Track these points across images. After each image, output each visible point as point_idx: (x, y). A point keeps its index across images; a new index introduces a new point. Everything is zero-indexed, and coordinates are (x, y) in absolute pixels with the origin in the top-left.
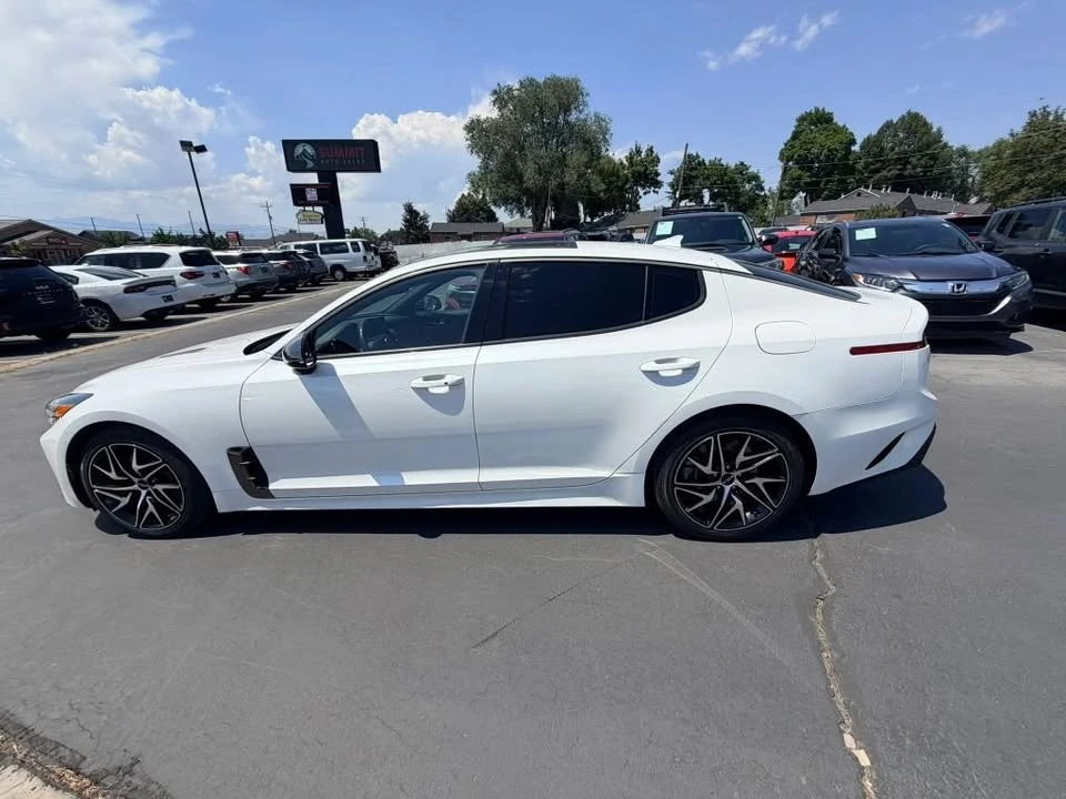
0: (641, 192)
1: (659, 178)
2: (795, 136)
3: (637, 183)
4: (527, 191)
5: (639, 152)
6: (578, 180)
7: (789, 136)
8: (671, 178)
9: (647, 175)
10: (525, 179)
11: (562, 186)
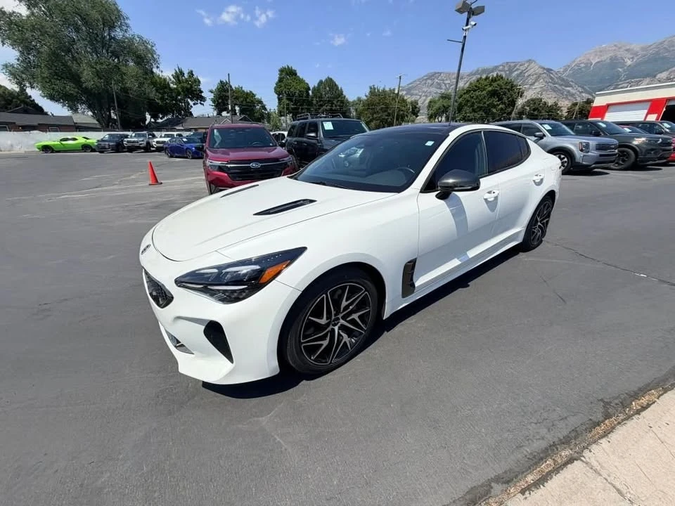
0: (191, 103)
1: (203, 94)
2: (280, 80)
3: (186, 96)
4: (86, 91)
5: (182, 73)
6: (139, 87)
7: (277, 80)
8: (212, 96)
9: (193, 91)
10: (83, 79)
11: (125, 90)
